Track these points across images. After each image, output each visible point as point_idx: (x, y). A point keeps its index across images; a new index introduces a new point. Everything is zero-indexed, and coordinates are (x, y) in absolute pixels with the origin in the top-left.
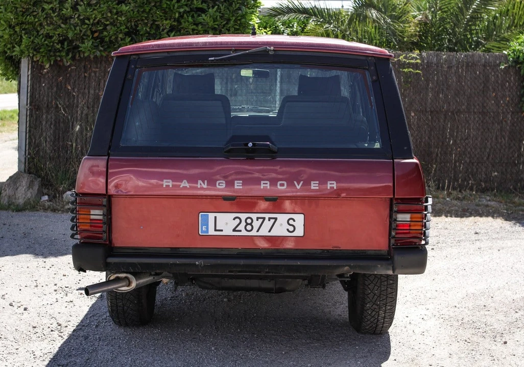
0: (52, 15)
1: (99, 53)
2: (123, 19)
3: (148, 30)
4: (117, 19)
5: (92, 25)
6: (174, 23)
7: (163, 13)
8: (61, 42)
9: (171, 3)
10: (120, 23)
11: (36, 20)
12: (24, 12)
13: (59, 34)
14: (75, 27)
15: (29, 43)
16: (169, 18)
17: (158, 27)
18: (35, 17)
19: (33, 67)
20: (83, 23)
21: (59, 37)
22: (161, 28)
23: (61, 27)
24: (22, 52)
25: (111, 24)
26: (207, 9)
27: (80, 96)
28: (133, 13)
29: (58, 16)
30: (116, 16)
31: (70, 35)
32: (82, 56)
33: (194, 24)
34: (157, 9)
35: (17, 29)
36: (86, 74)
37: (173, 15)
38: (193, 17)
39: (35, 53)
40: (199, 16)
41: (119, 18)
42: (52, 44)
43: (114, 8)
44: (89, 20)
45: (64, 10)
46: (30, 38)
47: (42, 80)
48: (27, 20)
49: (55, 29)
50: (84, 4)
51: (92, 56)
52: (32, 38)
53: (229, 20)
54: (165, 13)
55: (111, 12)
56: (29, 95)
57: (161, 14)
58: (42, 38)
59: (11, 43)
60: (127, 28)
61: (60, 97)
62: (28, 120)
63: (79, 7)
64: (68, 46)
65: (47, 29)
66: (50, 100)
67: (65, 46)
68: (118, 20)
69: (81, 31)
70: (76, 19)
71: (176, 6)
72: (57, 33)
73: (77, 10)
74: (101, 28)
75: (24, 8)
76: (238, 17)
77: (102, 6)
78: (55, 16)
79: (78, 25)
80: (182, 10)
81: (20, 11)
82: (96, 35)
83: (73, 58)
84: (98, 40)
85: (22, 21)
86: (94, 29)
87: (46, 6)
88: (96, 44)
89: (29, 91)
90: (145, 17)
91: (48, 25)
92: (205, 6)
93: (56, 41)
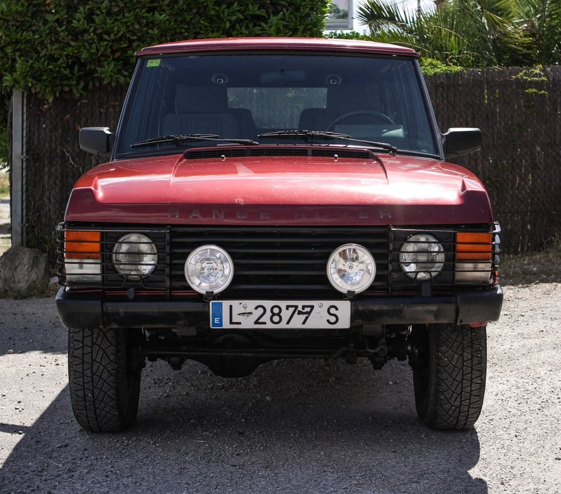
0: (59, 29)
1: (123, 79)
2: (156, 32)
4: (147, 32)
5: (113, 41)
6: (223, 36)
7: (208, 23)
8: (71, 67)
9: (220, 9)
10: (152, 38)
11: (37, 37)
12: (18, 27)
13: (67, 56)
14: (90, 44)
15: (26, 69)
16: (216, 29)
18: (34, 32)
19: (28, 103)
20: (101, 39)
21: (68, 59)
23: (70, 46)
24: (16, 81)
25: (140, 39)
26: (266, 16)
28: (169, 24)
29: (66, 30)
30: (146, 29)
31: (84, 55)
32: (97, 85)
34: (201, 17)
35: (9, 50)
36: (102, 110)
37: (223, 26)
38: (247, 26)
39: (34, 82)
40: (255, 26)
41: (150, 31)
42: (57, 69)
43: (143, 17)
44: (109, 34)
45: (74, 21)
46: (27, 61)
47: (42, 119)
48: (23, 37)
49: (62, 49)
50: (102, 12)
51: (114, 84)
52: (31, 62)
54: (211, 21)
55: (139, 23)
56: (25, 140)
57: (206, 24)
58: (45, 61)
61: (67, 141)
62: (24, 174)
63: (94, 17)
64: (79, 71)
65: (52, 49)
66: (53, 146)
67: (76, 72)
68: (149, 34)
69: (98, 50)
70: (92, 34)
71: (226, 13)
72: (65, 53)
73: (93, 21)
74: (125, 45)
75: (18, 22)
76: (307, 25)
77: (127, 15)
78: (62, 31)
79: (94, 42)
80: (234, 18)
81: (13, 26)
82: (117, 55)
83: (85, 88)
84: (120, 62)
85: (16, 38)
86: (116, 46)
87: (50, 18)
88: (120, 67)
89: (25, 135)
90: (185, 29)
91: (52, 43)
92: (263, 12)
93: (64, 65)
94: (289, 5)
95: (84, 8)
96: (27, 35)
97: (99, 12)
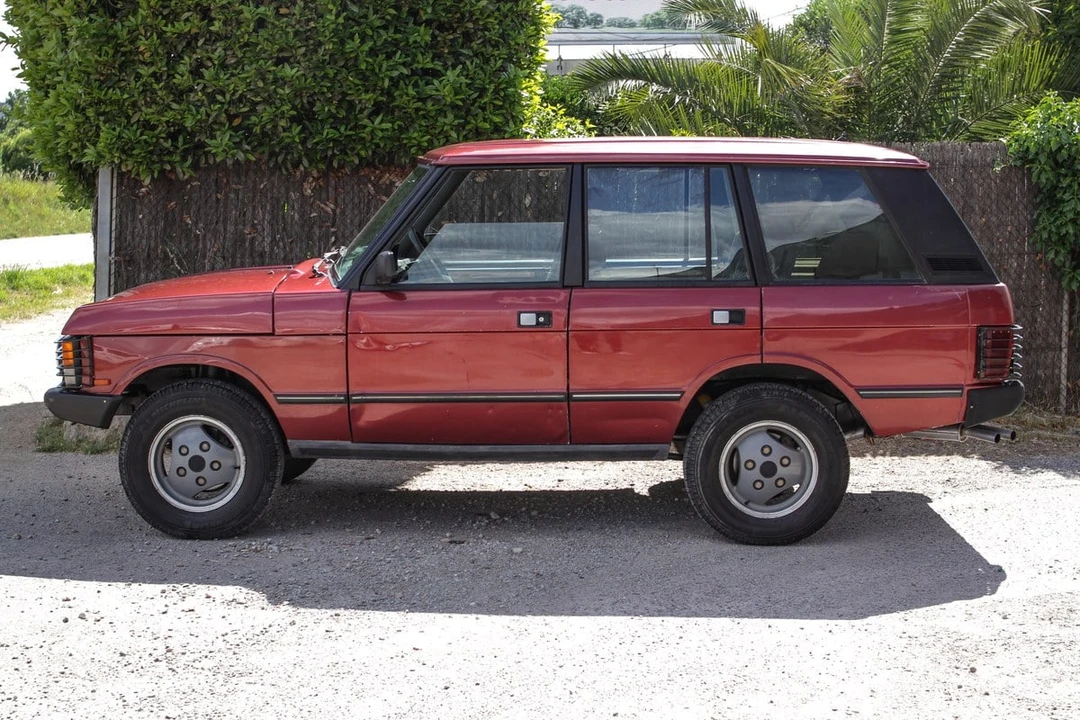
0: (155, 86)
1: (242, 155)
2: (287, 92)
3: (334, 111)
4: (275, 91)
5: (229, 103)
6: (381, 98)
7: (360, 80)
8: (173, 137)
9: (375, 62)
10: (282, 100)
11: (126, 96)
12: (102, 82)
13: (167, 122)
14: (198, 108)
15: (112, 139)
16: (372, 89)
17: (351, 105)
18: (123, 90)
19: (120, 184)
20: (213, 100)
21: (168, 127)
22: (358, 108)
23: (172, 109)
24: (100, 156)
25: (265, 101)
26: (443, 71)
27: (209, 236)
28: (306, 80)
29: (165, 88)
30: (273, 87)
31: (189, 123)
32: (211, 161)
33: (420, 100)
34: (350, 72)
35: (90, 112)
36: (219, 196)
37: (380, 84)
38: (416, 85)
39: (124, 157)
40: (427, 84)
41: (280, 91)
42: (155, 140)
43: (269, 71)
44: (223, 94)
45: (177, 76)
46: (114, 129)
47: (138, 207)
48: (108, 96)
49: (160, 113)
50: (214, 65)
51: (230, 162)
52: (118, 129)
53: (483, 91)
54: (365, 78)
55: (264, 80)
56: (113, 236)
57: (357, 81)
58: (137, 129)
59: (80, 140)
60: (294, 108)
61: (171, 238)
62: (112, 282)
63: (203, 70)
64: (185, 143)
65: (148, 113)
66: (153, 244)
67: (180, 144)
68: (277, 93)
69: (208, 115)
70: (200, 94)
71: (385, 66)
72: (164, 119)
73: (201, 76)
74: (246, 109)
75: (103, 75)
76: (500, 84)
77: (247, 68)
78: (161, 89)
79: (202, 105)
80: (395, 74)
81: (96, 80)
82: (236, 122)
83: (195, 166)
84: (241, 132)
85: (99, 98)
86: (233, 111)
87: (144, 71)
88: (238, 140)
89: (113, 228)
90: (327, 88)
91: (148, 105)
92: (438, 65)
93: (163, 135)
94: (476, 55)
95: (190, 58)
96: (115, 94)
97: (210, 64)
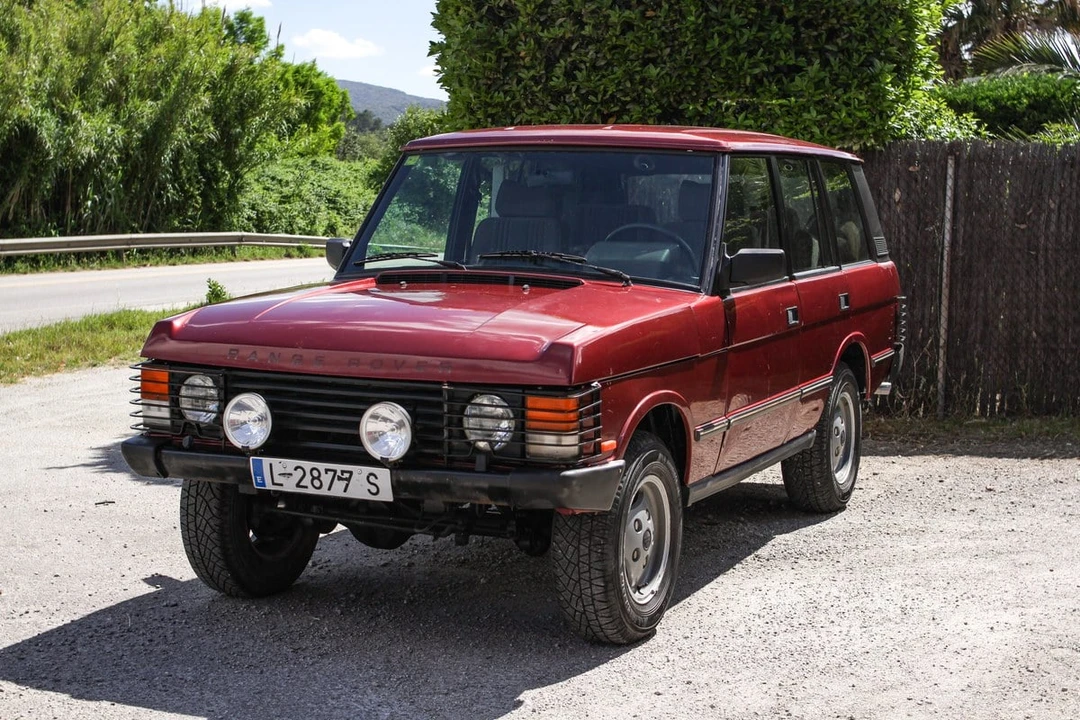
2: (654, 91)
3: (701, 109)
4: (643, 91)
5: (601, 103)
7: (723, 78)
9: (737, 60)
10: (650, 99)
12: (490, 87)
14: (573, 108)
16: (736, 87)
20: (585, 100)
22: (724, 106)
25: (634, 101)
28: (671, 79)
29: (543, 90)
30: (641, 87)
34: (713, 71)
35: (480, 115)
37: (742, 81)
38: (779, 82)
41: (648, 90)
43: (636, 72)
44: (596, 95)
48: (494, 99)
49: (540, 114)
50: (586, 67)
55: (632, 80)
57: (721, 80)
60: (661, 106)
63: (576, 72)
68: (645, 93)
69: (582, 115)
70: (574, 95)
71: (746, 65)
72: (543, 119)
73: (575, 78)
75: (490, 79)
77: (615, 69)
78: (540, 91)
79: (576, 105)
80: (757, 71)
82: (612, 121)
86: (605, 111)
87: (524, 74)
90: (692, 87)
91: (529, 106)
92: (802, 62)
95: (565, 61)
96: (500, 97)
97: (582, 67)
